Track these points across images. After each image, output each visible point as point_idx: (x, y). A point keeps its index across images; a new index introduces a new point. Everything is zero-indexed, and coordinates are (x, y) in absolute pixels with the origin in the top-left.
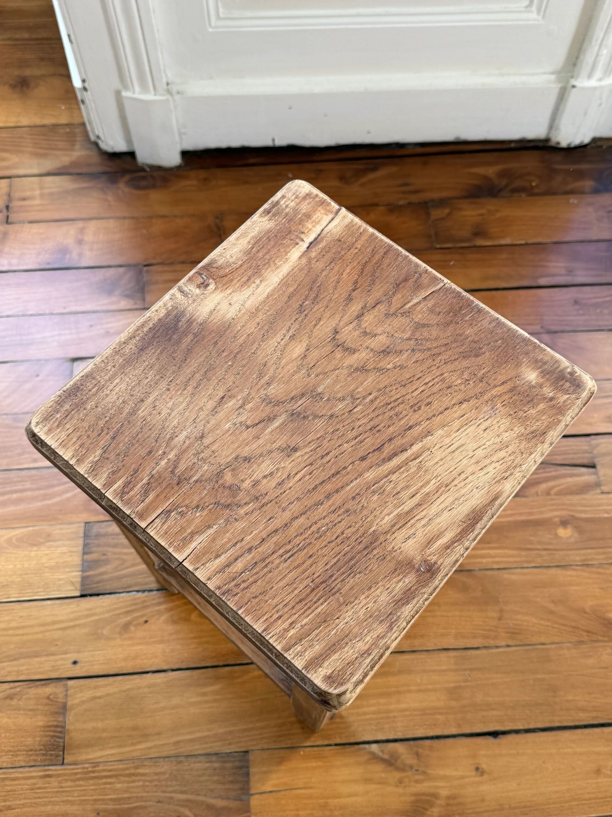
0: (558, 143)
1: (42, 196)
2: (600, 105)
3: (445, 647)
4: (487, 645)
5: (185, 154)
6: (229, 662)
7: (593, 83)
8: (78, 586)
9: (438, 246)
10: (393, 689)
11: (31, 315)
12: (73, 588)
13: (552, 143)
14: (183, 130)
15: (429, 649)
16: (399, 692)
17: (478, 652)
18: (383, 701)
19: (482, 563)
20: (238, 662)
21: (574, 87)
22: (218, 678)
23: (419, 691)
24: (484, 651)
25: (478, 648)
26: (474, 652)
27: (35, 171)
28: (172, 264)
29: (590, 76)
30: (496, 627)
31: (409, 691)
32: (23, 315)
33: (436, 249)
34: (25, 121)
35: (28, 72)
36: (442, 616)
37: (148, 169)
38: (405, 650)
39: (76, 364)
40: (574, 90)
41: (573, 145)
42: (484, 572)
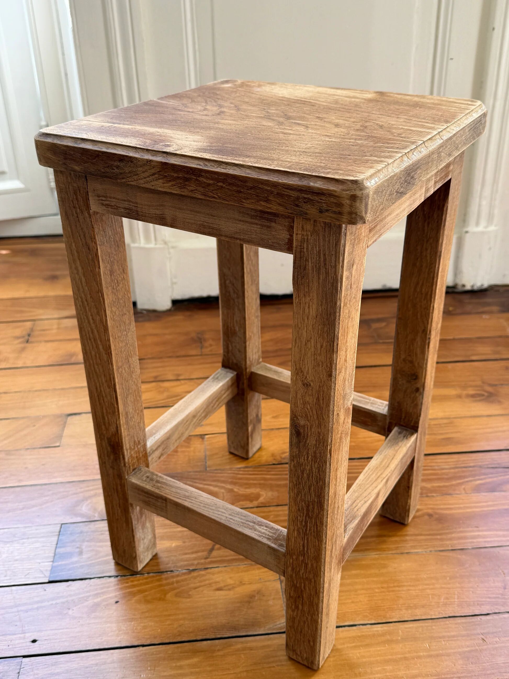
0: (464, 286)
1: (58, 328)
2: (490, 249)
3: (451, 615)
4: (497, 611)
5: (175, 302)
6: (208, 637)
7: (480, 228)
8: (48, 574)
9: (381, 341)
10: (399, 656)
11: (36, 391)
12: (42, 575)
13: (460, 289)
14: (174, 280)
15: (433, 617)
16: (406, 659)
17: (488, 617)
18: (389, 668)
19: (473, 542)
20: (219, 636)
21: (467, 232)
22: (195, 652)
23: (430, 656)
24: (495, 617)
25: (488, 614)
26: (483, 618)
27: (56, 316)
28: (161, 358)
29: (477, 224)
30: (502, 595)
31: (419, 657)
32: (30, 391)
33: (380, 343)
34: (52, 293)
35: (58, 273)
36: (442, 588)
37: (145, 312)
38: (406, 619)
39: (69, 418)
40: (467, 235)
41: (475, 288)
42: (478, 550)
